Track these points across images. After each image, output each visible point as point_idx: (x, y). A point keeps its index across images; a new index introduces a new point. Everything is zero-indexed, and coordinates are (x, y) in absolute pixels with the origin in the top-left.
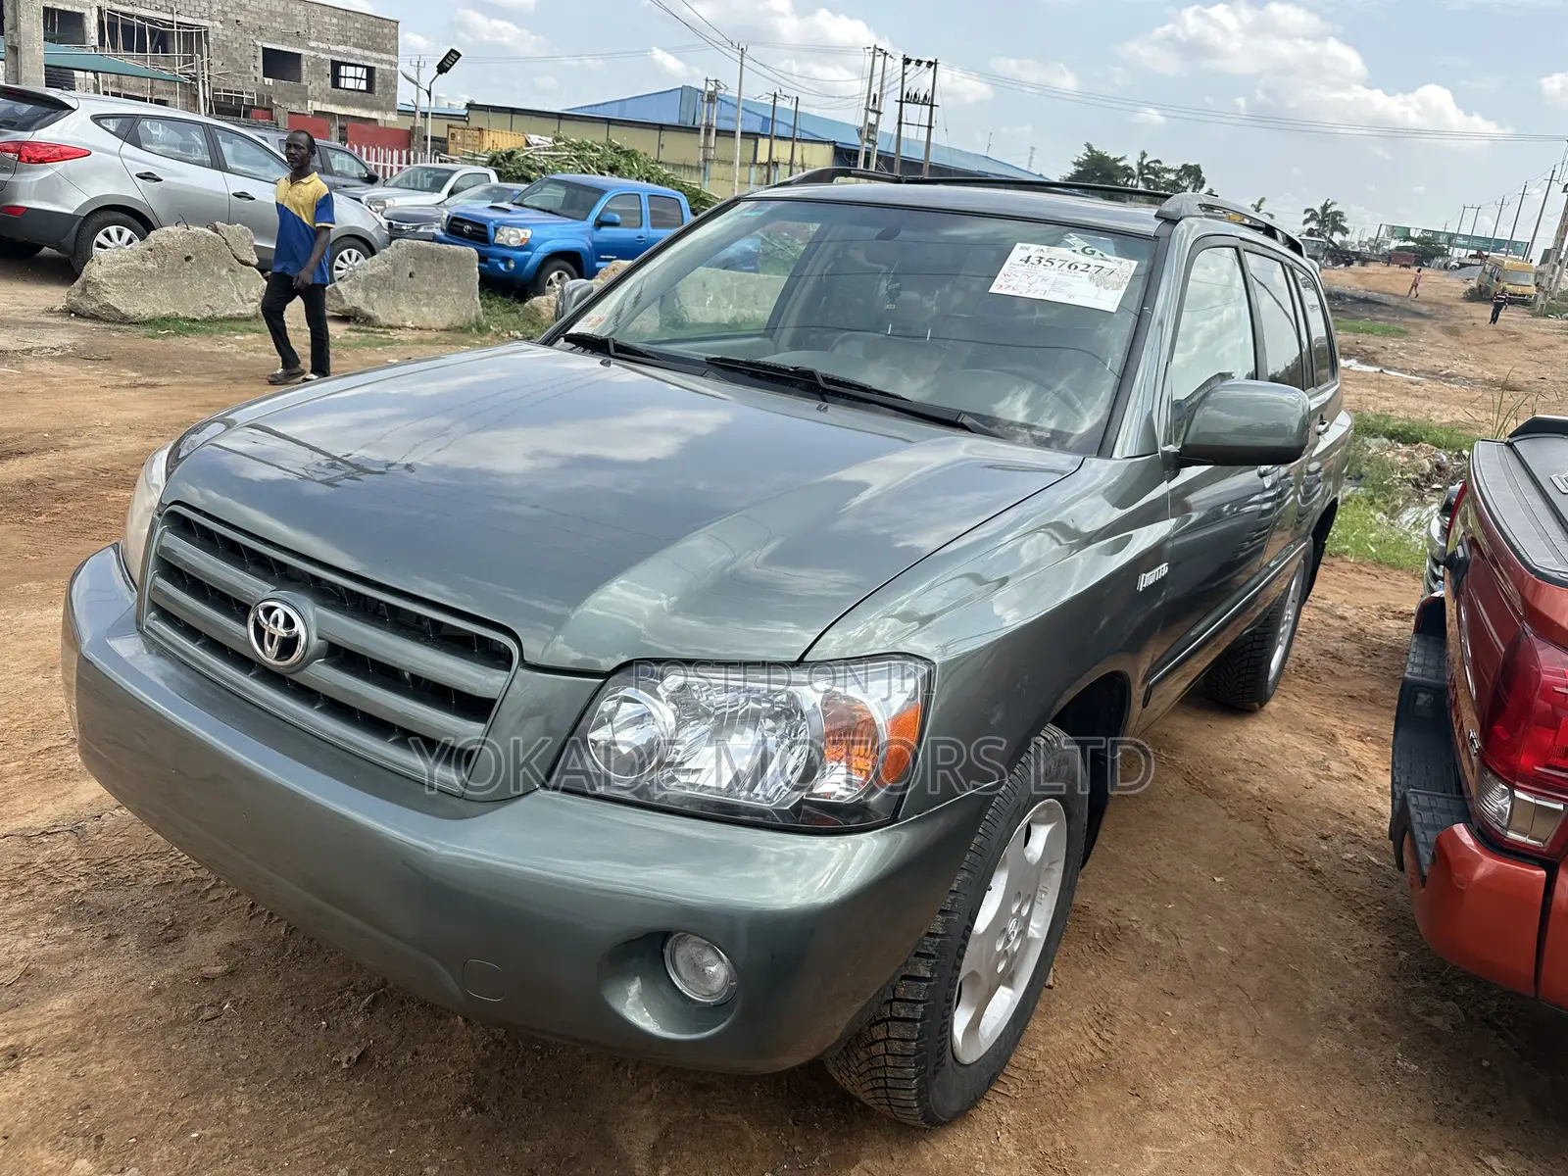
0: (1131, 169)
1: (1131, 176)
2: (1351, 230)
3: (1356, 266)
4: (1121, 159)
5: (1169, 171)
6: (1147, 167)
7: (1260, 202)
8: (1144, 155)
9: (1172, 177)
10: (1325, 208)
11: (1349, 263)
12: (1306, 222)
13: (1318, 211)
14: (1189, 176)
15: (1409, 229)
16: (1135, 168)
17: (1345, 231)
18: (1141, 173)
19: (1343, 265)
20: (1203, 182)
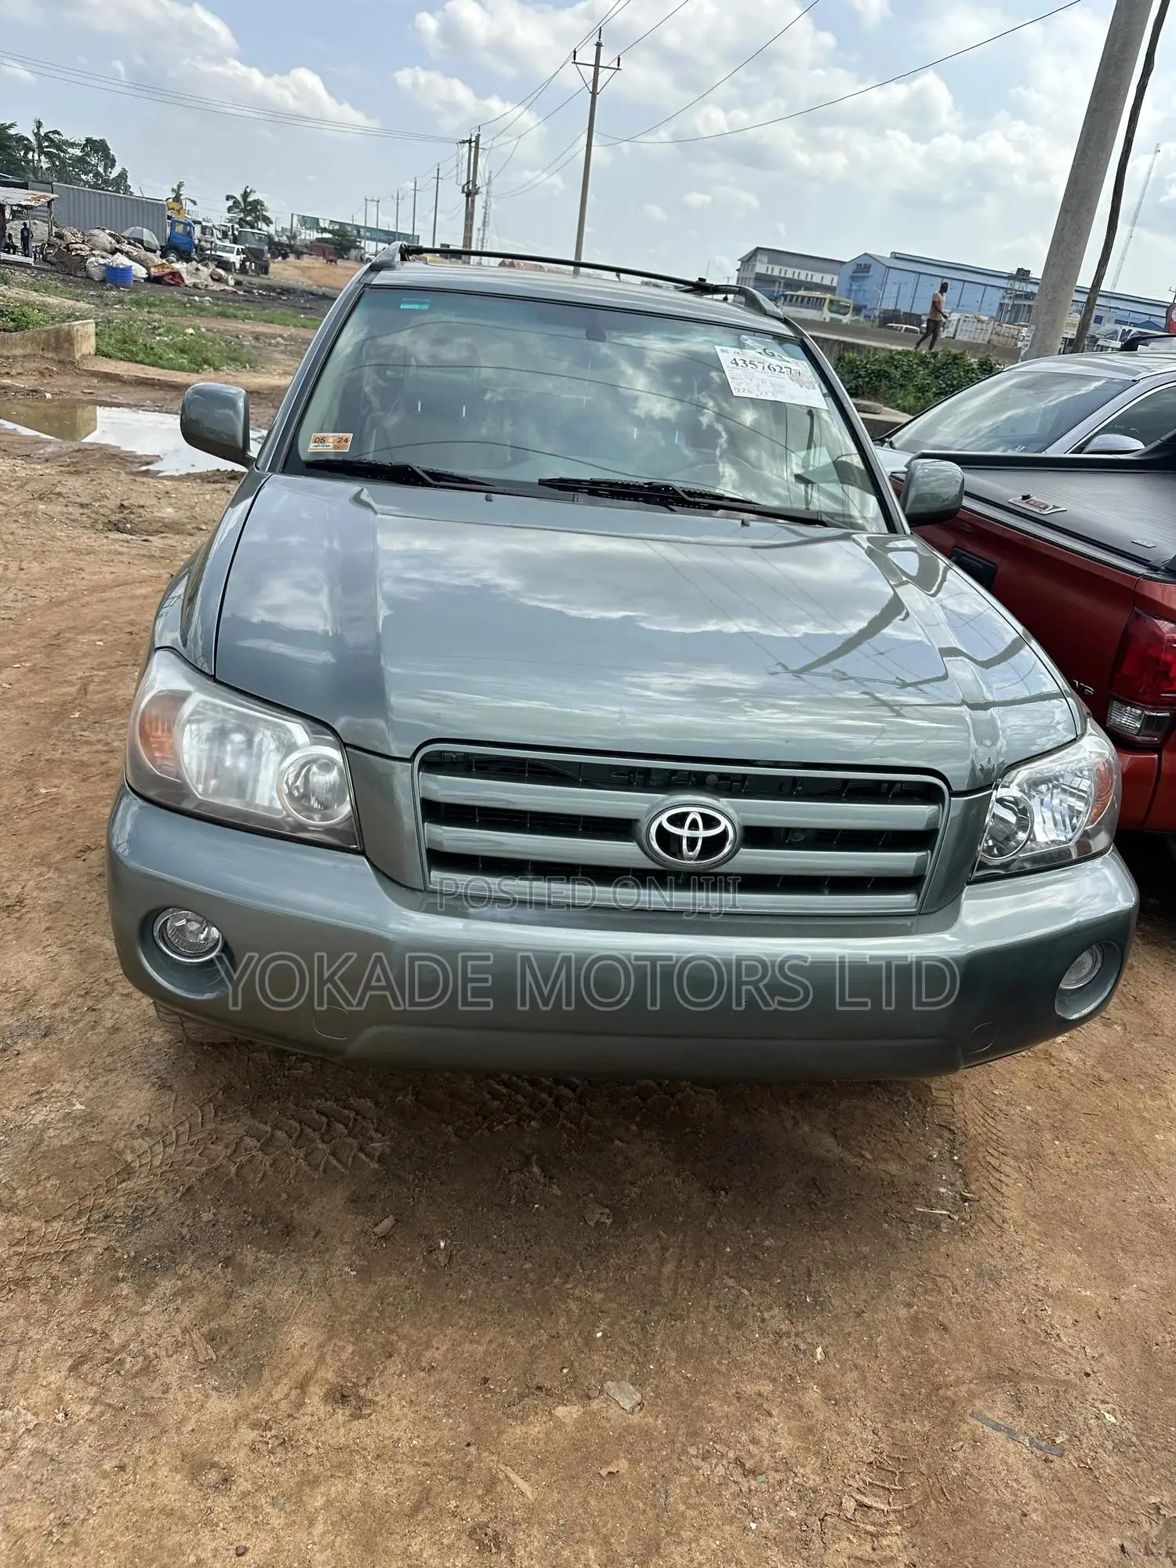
0: (28, 139)
1: (28, 148)
2: (273, 220)
3: (292, 258)
4: (11, 126)
5: (73, 145)
6: (46, 137)
7: (179, 186)
8: (39, 125)
9: (78, 152)
10: (245, 195)
11: (285, 256)
12: (230, 210)
13: (240, 199)
14: (96, 152)
15: (317, 220)
16: (32, 138)
17: (267, 221)
18: (40, 146)
19: (280, 258)
20: (114, 161)
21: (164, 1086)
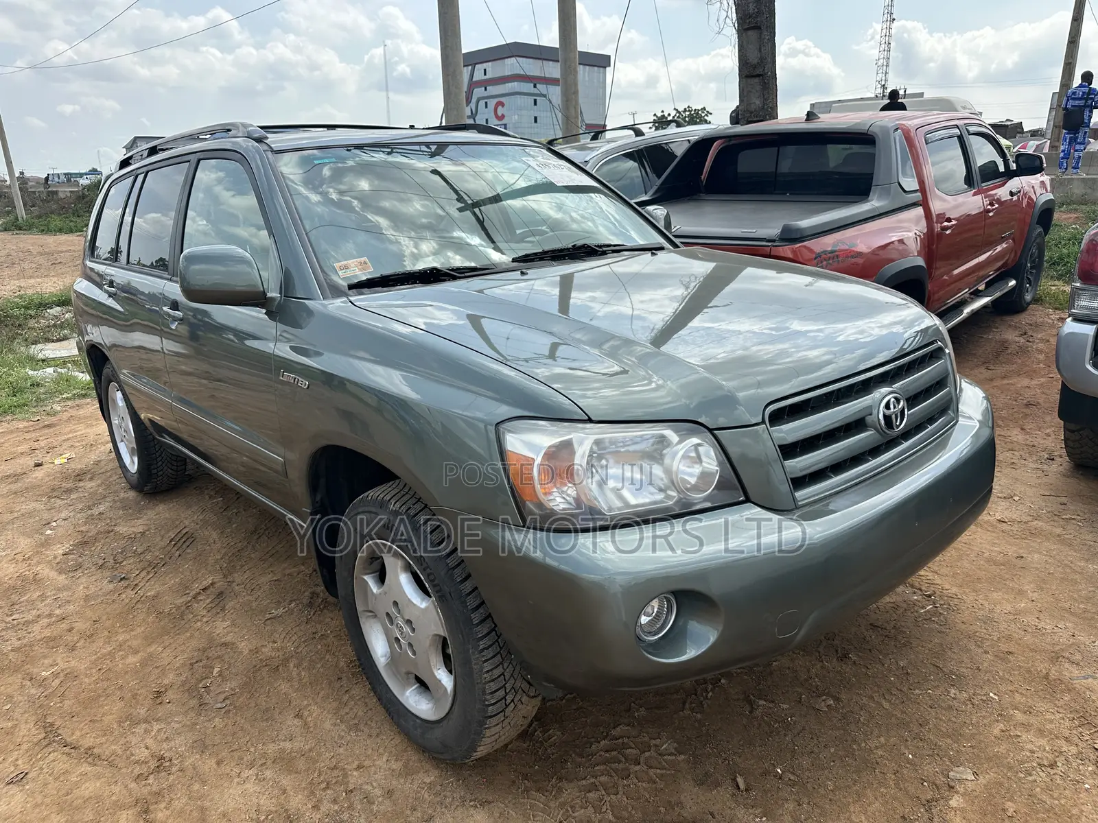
21: (484, 803)
